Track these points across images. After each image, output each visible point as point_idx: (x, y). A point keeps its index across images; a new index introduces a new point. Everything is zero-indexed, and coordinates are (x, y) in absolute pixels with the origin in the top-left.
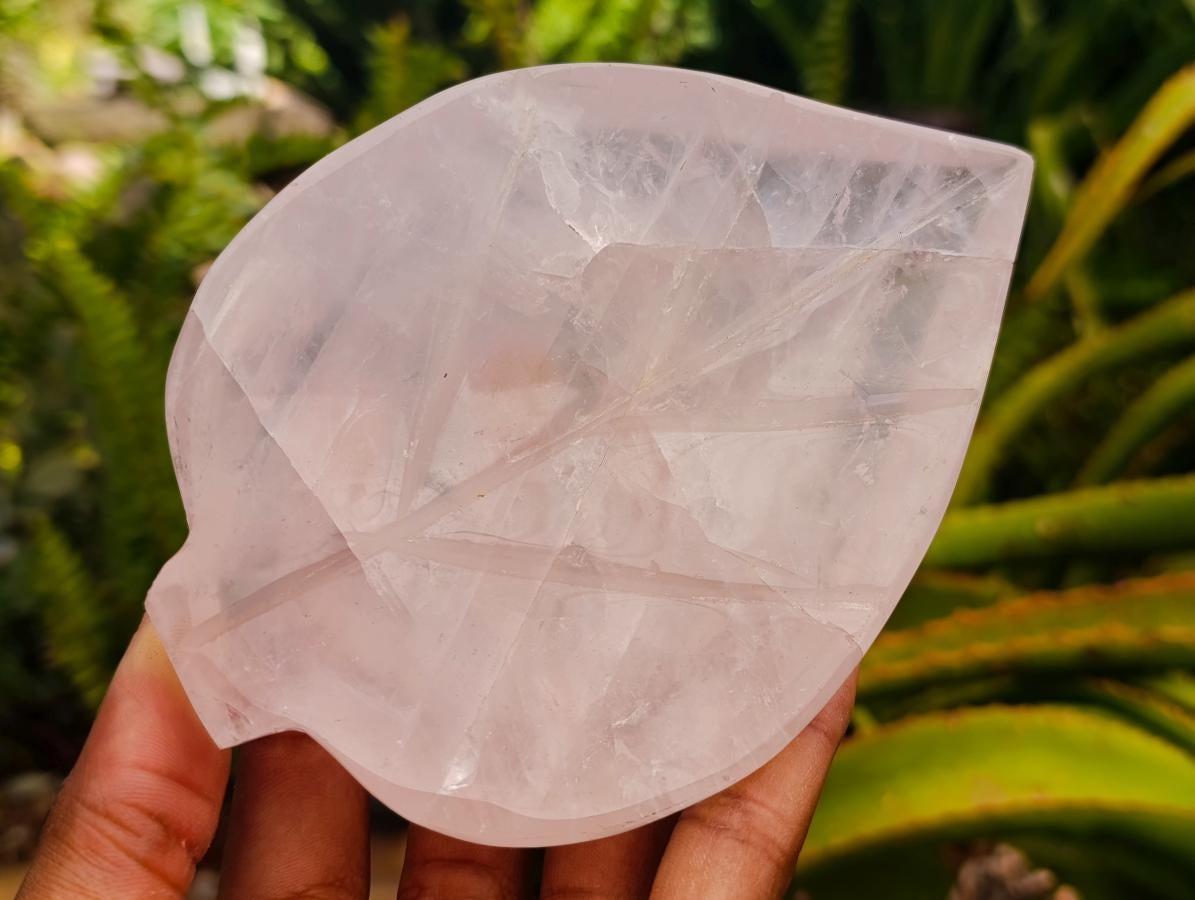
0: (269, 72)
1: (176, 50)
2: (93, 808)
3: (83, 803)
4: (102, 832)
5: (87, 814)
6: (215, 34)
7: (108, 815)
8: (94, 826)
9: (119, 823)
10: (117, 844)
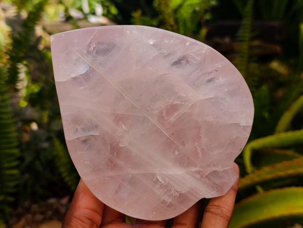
0: (104, 15)
1: (81, 9)
2: (76, 217)
3: (74, 217)
4: (78, 223)
5: (75, 219)
6: (90, 5)
7: (79, 219)
8: (77, 222)
9: (83, 221)
10: (82, 226)
